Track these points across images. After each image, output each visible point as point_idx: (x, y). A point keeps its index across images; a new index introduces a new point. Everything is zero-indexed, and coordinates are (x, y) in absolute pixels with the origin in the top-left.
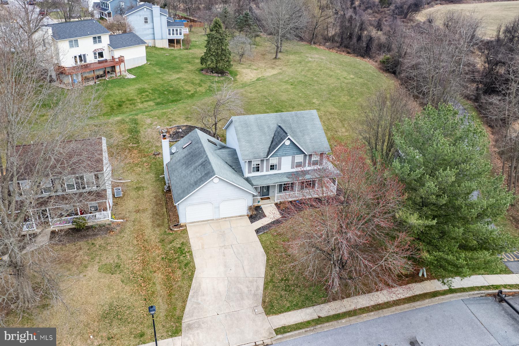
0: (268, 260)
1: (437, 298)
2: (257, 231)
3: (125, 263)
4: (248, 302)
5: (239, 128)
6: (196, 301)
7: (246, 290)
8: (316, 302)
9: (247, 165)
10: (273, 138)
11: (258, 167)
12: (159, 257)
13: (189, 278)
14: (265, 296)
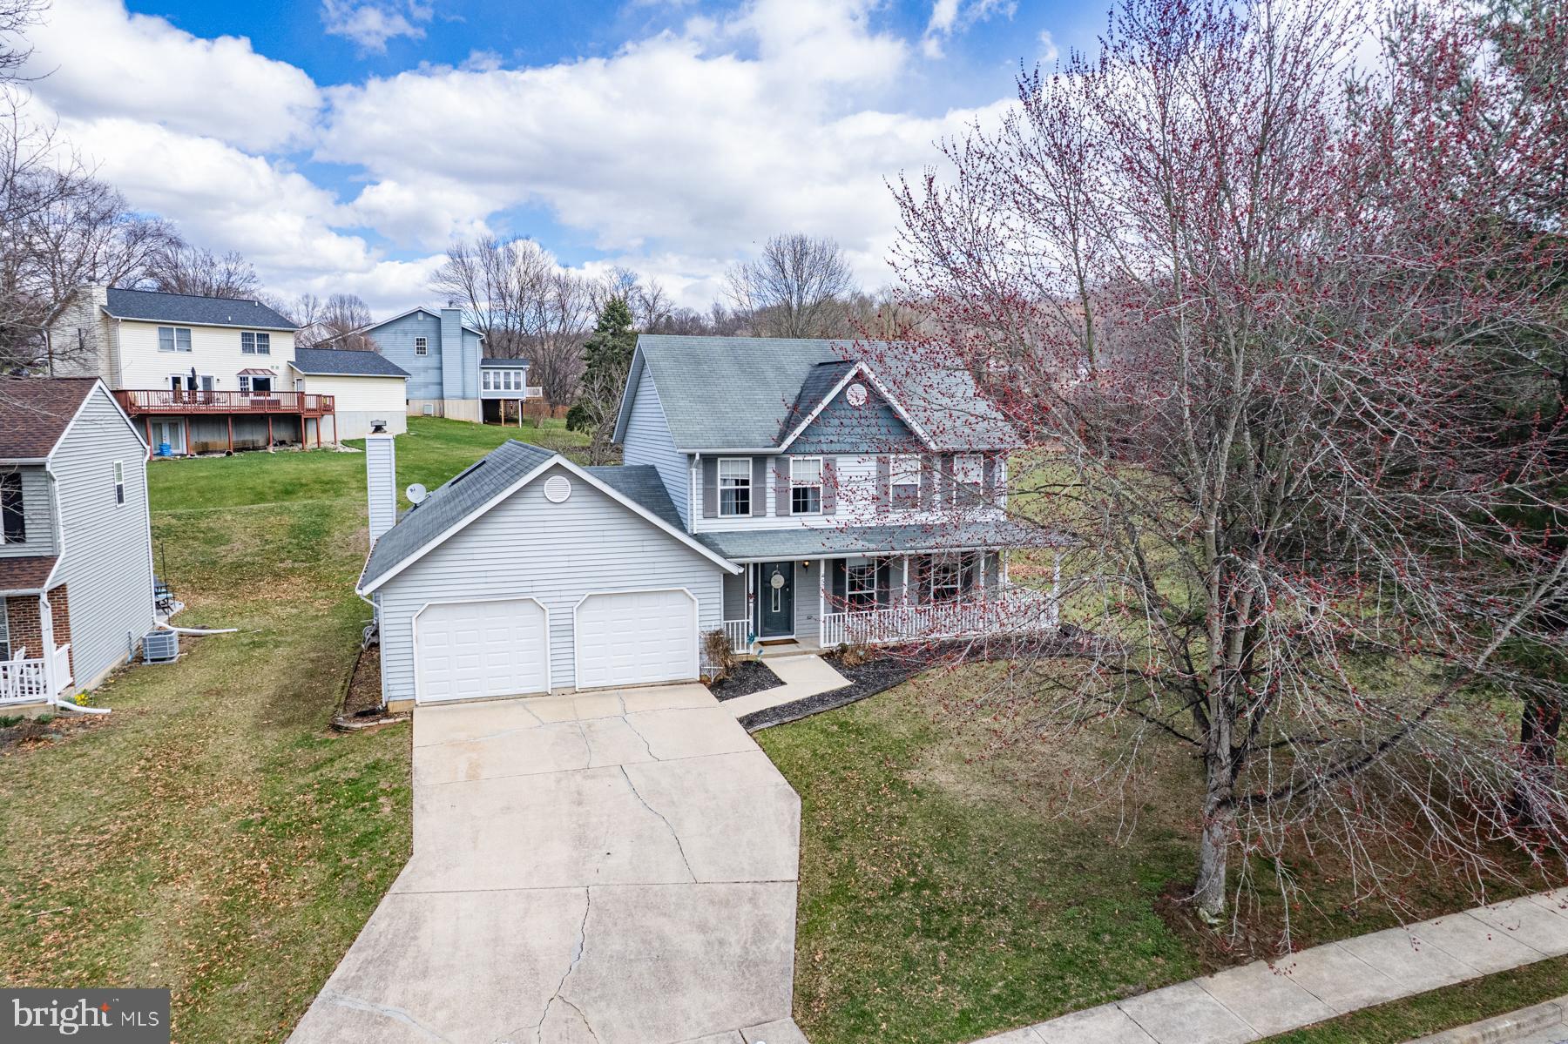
2: (750, 720)
4: (708, 1004)
6: (362, 1006)
7: (693, 943)
8: (1125, 981)
9: (696, 475)
10: (798, 397)
11: (745, 494)
12: (227, 819)
13: (361, 895)
14: (807, 967)
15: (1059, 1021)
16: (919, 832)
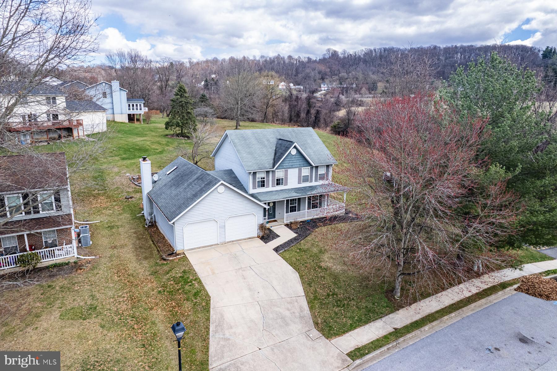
0: (301, 277)
1: (508, 289)
2: (276, 250)
3: (104, 303)
4: (296, 327)
5: (236, 141)
6: (222, 336)
7: (287, 313)
11: (264, 181)
12: (153, 290)
13: (204, 309)
14: (314, 317)
15: (370, 324)
16: (328, 280)
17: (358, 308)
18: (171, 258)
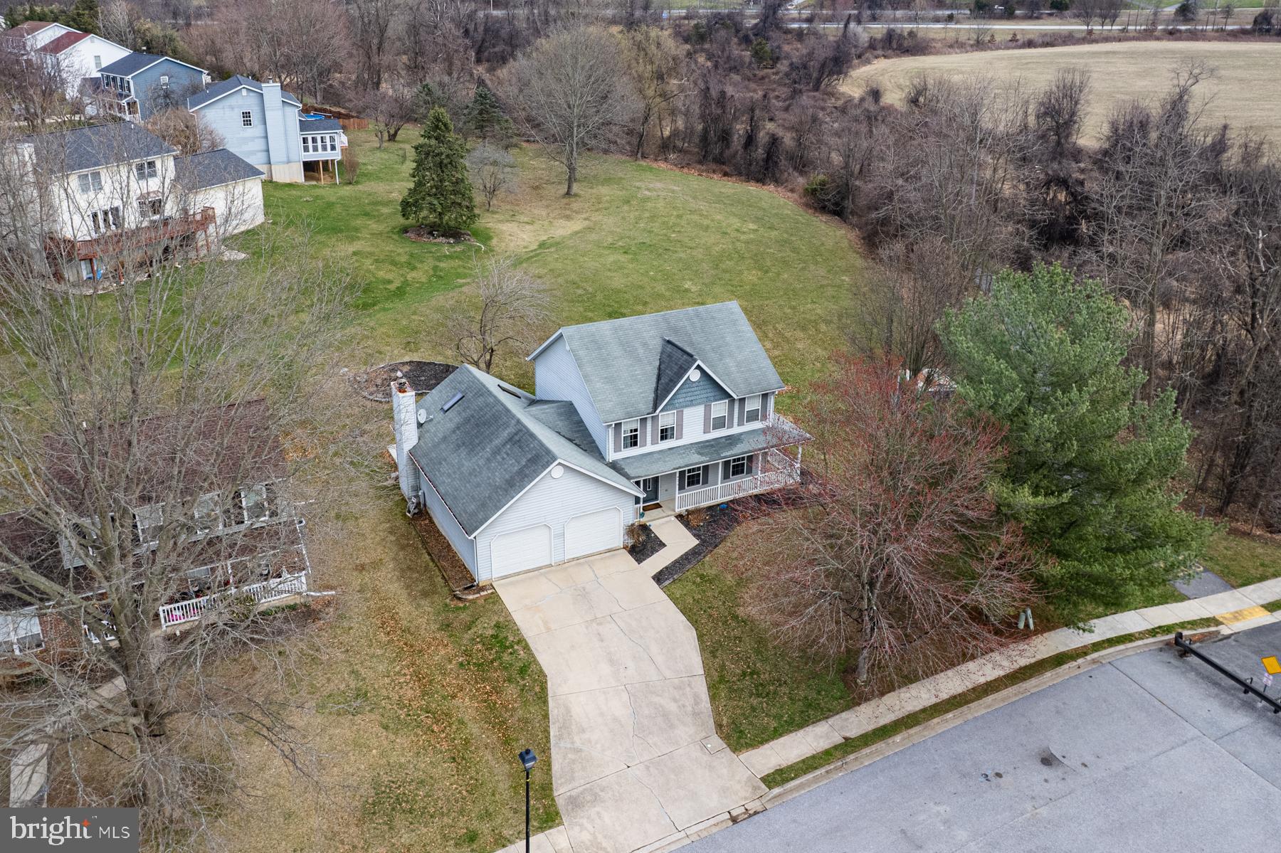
0: (700, 637)
2: (659, 578)
3: (376, 686)
4: (686, 732)
5: (581, 353)
6: (569, 746)
7: (673, 707)
8: (830, 711)
9: (611, 432)
10: (659, 369)
11: (636, 436)
12: (450, 662)
13: (539, 698)
14: (717, 713)
15: (807, 729)
16: (748, 645)
17: (791, 699)
18: (471, 597)
